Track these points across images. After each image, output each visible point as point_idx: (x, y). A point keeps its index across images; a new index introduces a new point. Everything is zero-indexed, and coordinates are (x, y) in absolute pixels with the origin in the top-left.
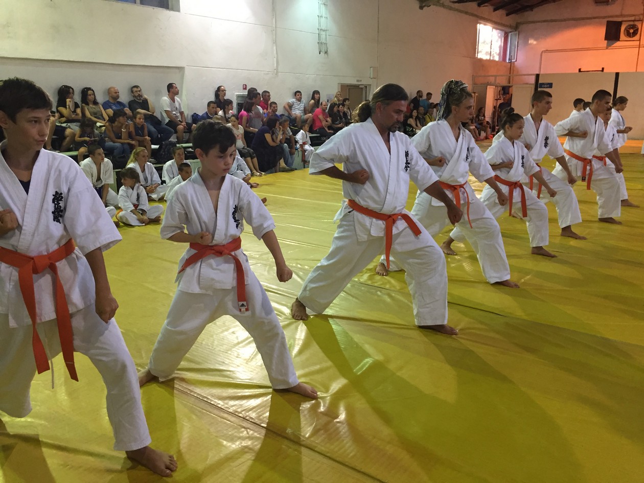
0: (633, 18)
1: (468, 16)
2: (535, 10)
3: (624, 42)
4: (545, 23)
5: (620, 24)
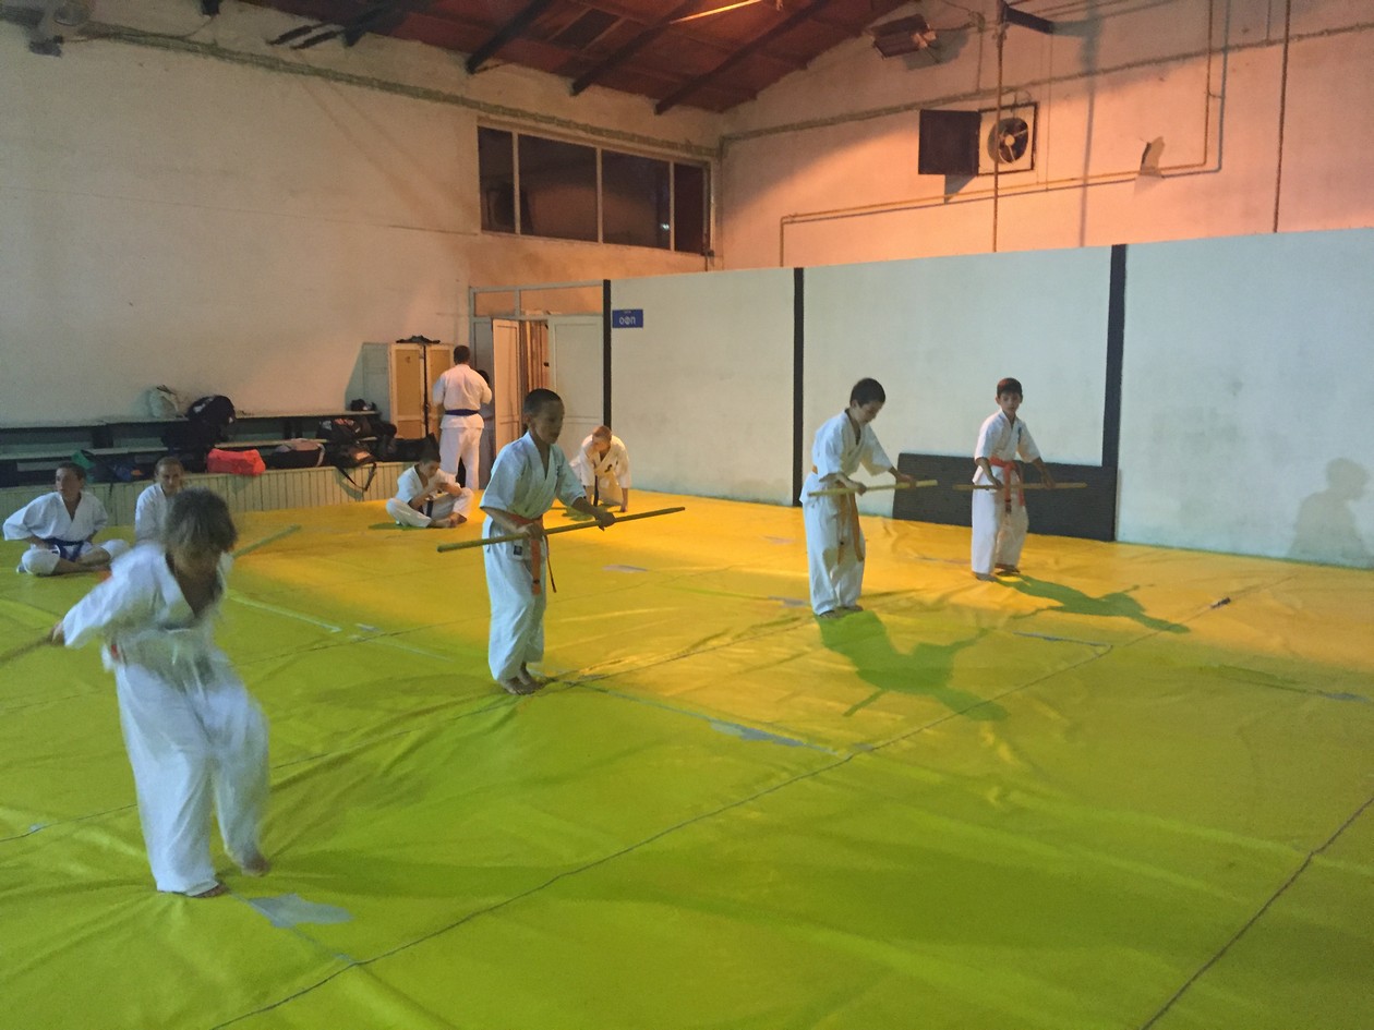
3: (989, 181)
5: (974, 118)
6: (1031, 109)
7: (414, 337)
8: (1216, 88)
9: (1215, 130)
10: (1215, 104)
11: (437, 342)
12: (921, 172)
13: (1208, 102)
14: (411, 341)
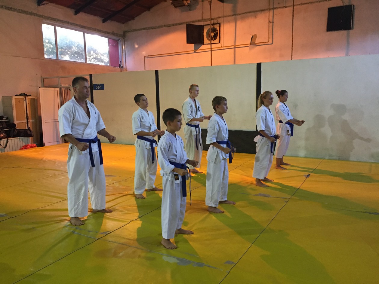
0: (212, 22)
2: (136, 19)
3: (207, 46)
5: (202, 27)
6: (219, 25)
7: (21, 94)
8: (271, 20)
9: (271, 33)
10: (271, 24)
11: (30, 95)
12: (187, 43)
13: (269, 23)
14: (20, 95)
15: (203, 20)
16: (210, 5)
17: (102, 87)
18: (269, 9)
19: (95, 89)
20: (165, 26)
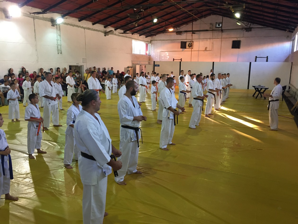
0: (190, 41)
1: (127, 38)
2: (156, 36)
3: (188, 50)
4: (160, 41)
5: (186, 42)
6: (193, 42)
8: (213, 42)
9: (213, 47)
10: (213, 44)
12: (181, 48)
15: (186, 39)
16: (192, 36)
17: (159, 66)
18: (212, 38)
19: (156, 66)
20: (170, 40)
